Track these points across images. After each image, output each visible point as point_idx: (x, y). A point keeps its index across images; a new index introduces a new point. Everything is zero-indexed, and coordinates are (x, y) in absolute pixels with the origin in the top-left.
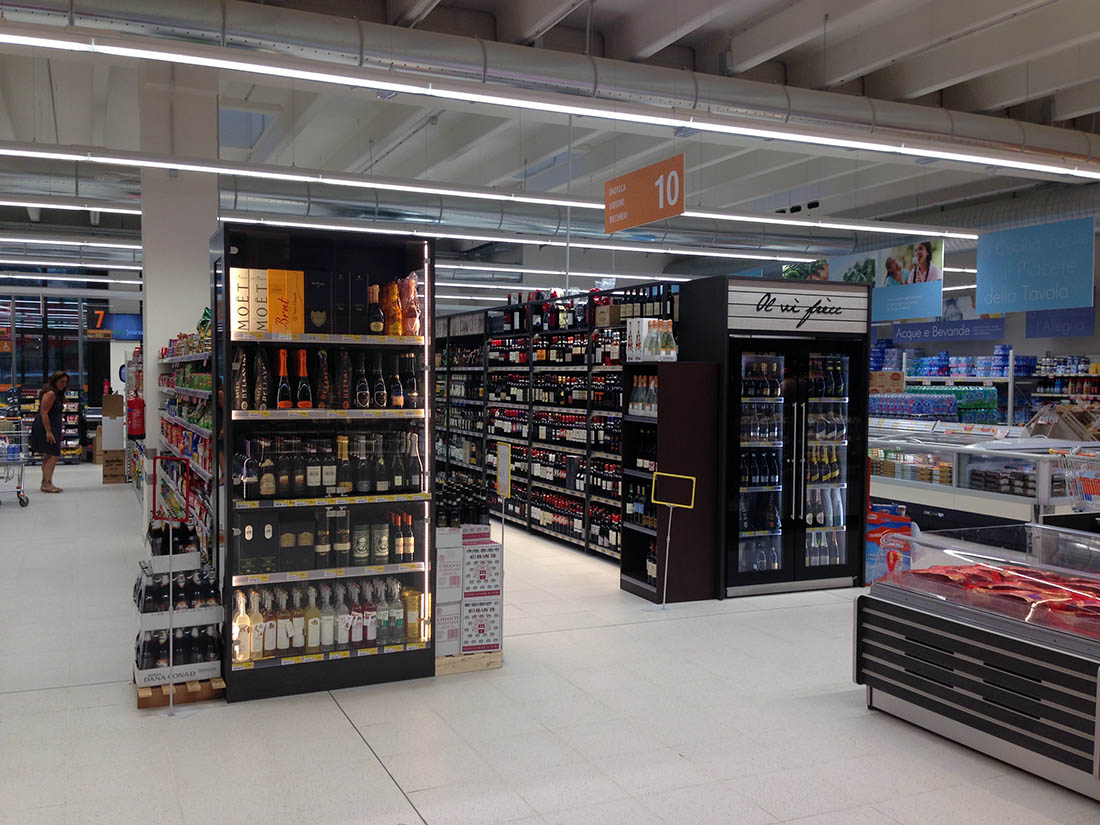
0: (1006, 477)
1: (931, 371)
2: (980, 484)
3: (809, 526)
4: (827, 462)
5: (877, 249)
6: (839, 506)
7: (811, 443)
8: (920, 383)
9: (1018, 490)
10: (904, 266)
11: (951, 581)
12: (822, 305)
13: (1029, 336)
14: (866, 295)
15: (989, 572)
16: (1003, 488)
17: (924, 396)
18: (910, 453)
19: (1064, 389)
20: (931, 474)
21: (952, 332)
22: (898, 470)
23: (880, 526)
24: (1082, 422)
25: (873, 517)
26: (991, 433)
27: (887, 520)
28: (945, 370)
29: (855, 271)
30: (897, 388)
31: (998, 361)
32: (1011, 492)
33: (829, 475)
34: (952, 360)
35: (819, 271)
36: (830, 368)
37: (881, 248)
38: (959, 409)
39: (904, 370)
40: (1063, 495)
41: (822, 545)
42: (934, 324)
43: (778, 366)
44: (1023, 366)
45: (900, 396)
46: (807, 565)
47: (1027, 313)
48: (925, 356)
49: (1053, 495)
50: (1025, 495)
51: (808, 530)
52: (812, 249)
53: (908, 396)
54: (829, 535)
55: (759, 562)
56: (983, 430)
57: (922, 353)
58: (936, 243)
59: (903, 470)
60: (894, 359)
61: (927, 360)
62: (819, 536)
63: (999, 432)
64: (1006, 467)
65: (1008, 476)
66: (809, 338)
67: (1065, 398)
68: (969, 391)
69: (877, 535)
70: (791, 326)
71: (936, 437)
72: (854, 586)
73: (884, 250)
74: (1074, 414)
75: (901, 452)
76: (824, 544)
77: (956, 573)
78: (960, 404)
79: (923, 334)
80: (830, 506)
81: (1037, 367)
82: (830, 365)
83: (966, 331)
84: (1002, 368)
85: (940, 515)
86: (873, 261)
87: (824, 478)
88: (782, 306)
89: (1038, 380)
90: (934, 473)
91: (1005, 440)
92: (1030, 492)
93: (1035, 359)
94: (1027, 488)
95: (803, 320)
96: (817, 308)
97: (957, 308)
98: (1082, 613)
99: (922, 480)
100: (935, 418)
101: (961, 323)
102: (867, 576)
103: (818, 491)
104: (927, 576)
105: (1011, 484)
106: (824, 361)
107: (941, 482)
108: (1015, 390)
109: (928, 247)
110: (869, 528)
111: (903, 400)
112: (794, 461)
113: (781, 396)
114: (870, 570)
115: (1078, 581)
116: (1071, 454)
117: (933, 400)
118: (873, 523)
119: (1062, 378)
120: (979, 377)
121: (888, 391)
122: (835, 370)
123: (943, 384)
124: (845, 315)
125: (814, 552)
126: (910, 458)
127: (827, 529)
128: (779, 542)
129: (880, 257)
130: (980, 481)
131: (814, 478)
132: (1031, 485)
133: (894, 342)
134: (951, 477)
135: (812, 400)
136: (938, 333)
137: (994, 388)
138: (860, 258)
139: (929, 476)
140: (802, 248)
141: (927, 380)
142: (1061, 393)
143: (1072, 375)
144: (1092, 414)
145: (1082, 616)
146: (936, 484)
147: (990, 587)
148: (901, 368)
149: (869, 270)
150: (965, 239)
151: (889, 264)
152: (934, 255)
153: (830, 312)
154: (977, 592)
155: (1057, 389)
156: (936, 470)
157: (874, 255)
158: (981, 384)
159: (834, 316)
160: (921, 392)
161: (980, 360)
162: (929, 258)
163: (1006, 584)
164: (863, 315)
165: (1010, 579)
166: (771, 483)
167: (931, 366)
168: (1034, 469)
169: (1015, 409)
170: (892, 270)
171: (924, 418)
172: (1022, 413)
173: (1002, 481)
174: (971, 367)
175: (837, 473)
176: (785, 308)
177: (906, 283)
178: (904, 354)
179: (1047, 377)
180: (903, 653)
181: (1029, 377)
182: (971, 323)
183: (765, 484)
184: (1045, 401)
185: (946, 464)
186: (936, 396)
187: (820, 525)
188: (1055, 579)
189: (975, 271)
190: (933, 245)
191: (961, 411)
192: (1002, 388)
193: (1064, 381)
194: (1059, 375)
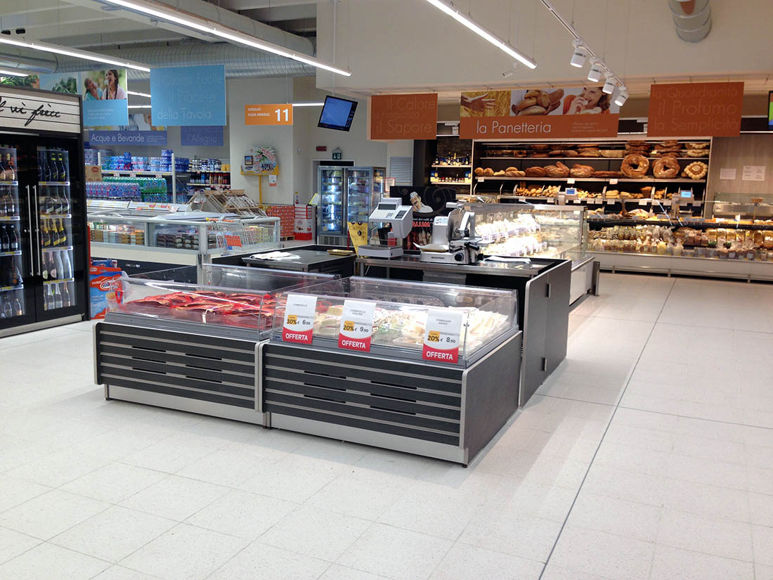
0: (179, 238)
1: (119, 166)
2: (163, 243)
3: (45, 280)
4: (56, 231)
5: (77, 71)
6: (68, 263)
7: (43, 217)
8: (112, 175)
9: (187, 246)
10: (99, 86)
11: (161, 305)
12: (45, 109)
13: (182, 144)
14: (78, 104)
15: (183, 296)
16: (179, 245)
17: (117, 184)
18: (113, 224)
19: (207, 181)
20: (129, 238)
21: (132, 139)
22: (105, 236)
23: (100, 276)
24: (221, 201)
25: (94, 269)
26: (167, 209)
27: (104, 271)
28: (129, 166)
29: (61, 86)
30: (96, 178)
31: (164, 161)
32: (184, 247)
33: (59, 240)
34: (134, 159)
35: (32, 84)
36: (54, 159)
37: (80, 71)
38: (142, 193)
39: (99, 164)
40: (215, 247)
41: (57, 293)
42: (120, 132)
43: (11, 156)
44: (181, 164)
45: (100, 184)
46: (46, 309)
47: (181, 127)
48: (114, 155)
49: (209, 247)
50: (192, 248)
51: (45, 283)
52: (22, 66)
53: (106, 184)
54: (61, 285)
55: (5, 311)
56: (162, 207)
57: (111, 153)
58: (121, 71)
59: (109, 236)
60: (91, 157)
61: (115, 159)
62: (53, 286)
63: (172, 208)
64: (179, 231)
65: (181, 236)
66: (35, 135)
67: (208, 187)
68: (148, 181)
69: (97, 282)
70: (20, 124)
71: (130, 212)
72: (83, 320)
73: (82, 73)
74: (215, 196)
75: (106, 224)
76: (58, 292)
77: (163, 299)
78: (142, 190)
79: (111, 140)
80: (61, 264)
81: (190, 166)
82: (53, 156)
83: (141, 139)
84: (168, 165)
85: (137, 266)
86: (75, 80)
87: (55, 243)
88: (11, 108)
89: (190, 175)
90: (132, 237)
91: (176, 213)
92: (195, 246)
93: (188, 160)
94: (193, 244)
95: (30, 120)
96: (39, 112)
97: (134, 121)
98: (243, 314)
99: (124, 243)
100: (126, 199)
101: (137, 133)
102: (91, 312)
103: (51, 254)
104: (144, 303)
105: (183, 242)
106: (48, 153)
107: (137, 244)
108: (177, 181)
109: (115, 74)
110: (91, 278)
111: (102, 186)
112: (30, 231)
113: (15, 180)
114: (94, 308)
115: (236, 296)
116: (219, 221)
117: (123, 187)
118: (94, 274)
119: (205, 173)
120: (153, 172)
121: (94, 180)
122: (57, 161)
123: (128, 175)
124: (63, 118)
125: (50, 299)
126: (113, 228)
127: (60, 281)
128: (21, 295)
129: (80, 77)
130: (163, 241)
131: (46, 244)
132: (195, 242)
133: (90, 144)
134: (143, 239)
135: (41, 184)
136: (122, 139)
137: (164, 179)
138: (65, 77)
139: (128, 240)
140: (14, 65)
141: (117, 173)
142: (205, 183)
143: (211, 171)
144: (226, 197)
145: (243, 316)
146: (133, 245)
147: (186, 305)
148: (97, 164)
149: (72, 87)
150: (141, 71)
151: (87, 83)
152: (120, 80)
153: (51, 115)
154: (178, 309)
155: (203, 181)
156: (133, 235)
157: (75, 75)
158: (154, 176)
159: (55, 119)
160: (114, 181)
161: (153, 160)
162: (116, 82)
163: (195, 303)
164: (77, 119)
165: (197, 299)
166: (12, 249)
167: (118, 162)
168: (196, 232)
169: (177, 193)
170: (90, 88)
171: (119, 199)
172: (182, 196)
173: (178, 240)
174: (147, 164)
175: (65, 239)
176: (14, 110)
177: (101, 99)
178: (99, 153)
179: (196, 173)
180: (130, 358)
181: (185, 172)
182: (144, 133)
183: (6, 250)
184: (197, 188)
185: (139, 231)
186: (125, 184)
187: (54, 279)
188: (223, 296)
189: (149, 96)
190: (119, 73)
191: (143, 194)
192: (169, 179)
193: (206, 175)
194: (203, 171)
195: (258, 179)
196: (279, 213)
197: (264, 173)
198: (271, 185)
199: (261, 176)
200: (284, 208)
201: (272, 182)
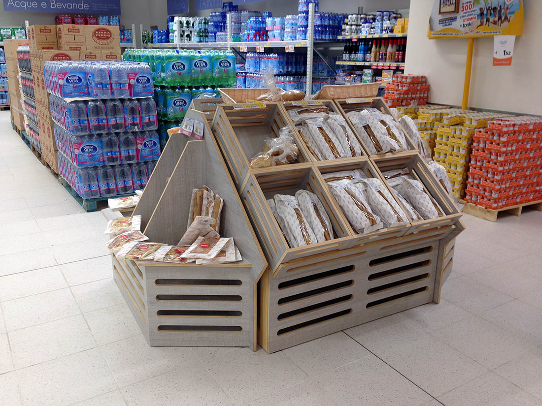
1: (249, 35)
19: (367, 55)
28: (264, 34)
30: (108, 52)
44: (329, 26)
67: (368, 67)
68: (179, 58)
81: (343, 27)
89: (343, 44)
93: (342, 17)
108: (315, 57)
119: (366, 40)
121: (90, 57)
142: (364, 61)
143: (376, 36)
155: (360, 55)
161: (287, 20)
179: (352, 40)
181: (334, 41)
193: (367, 44)
194: (363, 35)
195: (465, 48)
196: (506, 144)
197: (483, 32)
198: (497, 62)
199: (475, 40)
200: (524, 129)
201: (500, 56)
